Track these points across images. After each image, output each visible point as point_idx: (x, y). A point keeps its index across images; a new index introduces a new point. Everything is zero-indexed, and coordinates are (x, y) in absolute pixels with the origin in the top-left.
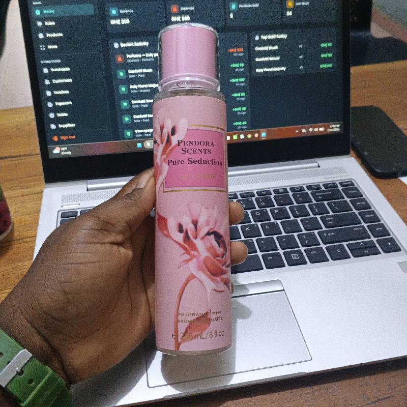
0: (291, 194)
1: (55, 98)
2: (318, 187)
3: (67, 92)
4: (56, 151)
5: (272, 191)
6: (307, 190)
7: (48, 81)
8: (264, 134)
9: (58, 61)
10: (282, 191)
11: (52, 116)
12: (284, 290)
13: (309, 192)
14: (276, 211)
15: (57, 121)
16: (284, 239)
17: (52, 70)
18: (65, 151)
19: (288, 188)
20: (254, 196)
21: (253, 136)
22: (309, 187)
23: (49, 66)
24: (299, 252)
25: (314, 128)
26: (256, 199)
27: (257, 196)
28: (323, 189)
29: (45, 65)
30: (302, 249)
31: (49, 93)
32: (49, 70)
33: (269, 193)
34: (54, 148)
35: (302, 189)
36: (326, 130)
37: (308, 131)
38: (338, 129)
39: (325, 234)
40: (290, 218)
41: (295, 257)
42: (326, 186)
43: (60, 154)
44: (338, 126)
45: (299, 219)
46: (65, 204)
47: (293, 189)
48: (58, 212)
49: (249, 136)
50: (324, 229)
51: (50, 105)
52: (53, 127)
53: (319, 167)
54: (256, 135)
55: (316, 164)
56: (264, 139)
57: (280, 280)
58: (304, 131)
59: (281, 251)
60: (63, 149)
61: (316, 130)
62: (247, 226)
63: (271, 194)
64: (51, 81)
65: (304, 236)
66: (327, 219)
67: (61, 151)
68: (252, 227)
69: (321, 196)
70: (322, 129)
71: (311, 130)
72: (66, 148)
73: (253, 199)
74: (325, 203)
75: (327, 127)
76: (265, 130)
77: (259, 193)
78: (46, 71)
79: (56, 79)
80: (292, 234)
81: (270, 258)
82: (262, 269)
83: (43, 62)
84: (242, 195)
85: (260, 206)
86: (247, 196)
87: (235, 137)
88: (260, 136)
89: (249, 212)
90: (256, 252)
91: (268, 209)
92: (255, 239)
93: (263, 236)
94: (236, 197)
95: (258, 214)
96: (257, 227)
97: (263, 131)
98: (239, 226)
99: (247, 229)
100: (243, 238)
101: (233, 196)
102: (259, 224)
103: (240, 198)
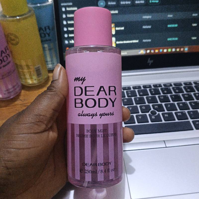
5: (192, 82)
8: (186, 49)
9: (71, 4)
11: (66, 36)
14: (197, 95)
15: (69, 38)
17: (68, 9)
20: (182, 85)
21: (180, 50)
26: (184, 87)
27: (184, 85)
29: (64, 6)
31: (65, 23)
32: (66, 9)
33: (190, 83)
49: (178, 50)
51: (65, 29)
52: (67, 42)
54: (182, 49)
56: (186, 52)
62: (181, 103)
63: (192, 84)
64: (66, 16)
68: (184, 104)
73: (182, 87)
76: (187, 46)
77: (185, 84)
78: (64, 9)
81: (197, 123)
82: (193, 129)
83: (62, 4)
84: (175, 84)
85: (187, 92)
86: (178, 85)
87: (169, 50)
88: (184, 50)
89: (181, 94)
90: (188, 119)
91: (192, 93)
92: (186, 111)
93: (191, 110)
94: (171, 85)
95: (186, 96)
96: (187, 104)
97: (186, 47)
98: (176, 103)
99: (181, 105)
100: (179, 110)
101: (169, 85)
102: (188, 102)
103: (173, 86)
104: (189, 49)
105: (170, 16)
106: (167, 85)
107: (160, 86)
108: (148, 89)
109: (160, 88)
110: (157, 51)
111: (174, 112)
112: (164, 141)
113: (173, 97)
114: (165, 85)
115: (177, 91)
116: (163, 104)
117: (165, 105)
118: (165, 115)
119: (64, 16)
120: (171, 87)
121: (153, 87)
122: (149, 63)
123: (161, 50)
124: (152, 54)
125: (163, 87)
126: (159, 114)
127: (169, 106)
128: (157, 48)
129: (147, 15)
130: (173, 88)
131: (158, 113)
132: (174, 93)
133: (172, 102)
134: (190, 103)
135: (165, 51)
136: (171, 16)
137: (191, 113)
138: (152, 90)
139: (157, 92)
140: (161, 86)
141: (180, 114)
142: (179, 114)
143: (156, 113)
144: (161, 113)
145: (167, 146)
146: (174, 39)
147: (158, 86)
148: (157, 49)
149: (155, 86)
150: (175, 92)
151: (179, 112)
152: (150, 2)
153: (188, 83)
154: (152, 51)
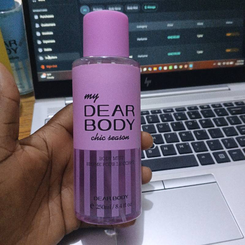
0: (212, 109)
1: (42, 38)
2: (231, 104)
3: (51, 33)
4: (43, 76)
5: (198, 107)
6: (223, 107)
7: (38, 25)
8: (191, 66)
9: (46, 10)
10: (206, 107)
11: (40, 50)
12: (216, 182)
13: (226, 108)
14: (204, 122)
15: (44, 54)
16: (212, 143)
17: (41, 17)
18: (50, 76)
19: (210, 105)
20: (185, 110)
21: (183, 67)
22: (225, 105)
23: (39, 14)
24: (224, 153)
25: (226, 61)
26: (188, 113)
27: (188, 110)
28: (235, 106)
29: (36, 13)
30: (226, 150)
31: (38, 34)
32: (39, 17)
33: (196, 108)
34: (41, 74)
35: (220, 106)
36: (234, 63)
37: (222, 64)
38: (243, 64)
39: (241, 139)
40: (214, 126)
41: (222, 156)
42: (237, 103)
43: (46, 78)
44: (243, 61)
45: (221, 128)
46: (50, 114)
47: (214, 106)
48: (46, 120)
49: (181, 67)
50: (240, 135)
51: (39, 42)
52: (41, 58)
53: (229, 89)
54: (186, 66)
55: (227, 88)
56: (191, 69)
57: (213, 174)
58: (219, 64)
59: (211, 152)
60: (49, 75)
61: (228, 63)
62: (183, 133)
63: (198, 109)
64: (40, 25)
65: (226, 141)
66: (241, 128)
67: (47, 76)
68: (187, 133)
69: (234, 111)
70: (231, 63)
71: (224, 63)
72: (50, 74)
73: (186, 112)
74: (238, 116)
75: (235, 62)
77: (190, 108)
78: (36, 17)
79: (44, 23)
80: (217, 139)
81: (203, 157)
82: (198, 165)
83: (34, 11)
84: (177, 110)
85: (191, 118)
86: (180, 110)
87: (171, 68)
88: (188, 67)
89: (183, 122)
90: (192, 152)
91: (198, 120)
92: (190, 143)
93: (196, 140)
94: (172, 111)
95: (190, 124)
96: (191, 133)
97: (190, 64)
98: (177, 133)
99: (184, 135)
100: (181, 142)
101: (170, 110)
102: (192, 131)
103: (175, 112)
104: (194, 66)
105: (170, 25)
106: (168, 110)
107: (159, 111)
108: (145, 116)
109: (158, 115)
110: (155, 69)
111: (174, 144)
112: (162, 181)
113: (175, 125)
114: (165, 111)
115: (180, 118)
116: (162, 134)
117: (165, 135)
118: (165, 148)
119: (37, 26)
120: (172, 114)
121: (151, 114)
122: (146, 84)
123: (160, 68)
124: (149, 73)
125: (163, 113)
126: (157, 147)
127: (169, 136)
128: (155, 65)
129: (142, 25)
130: (175, 114)
131: (155, 145)
132: (175, 121)
133: (172, 131)
134: (195, 132)
135: (165, 68)
136: (172, 25)
137: (196, 145)
138: (150, 117)
139: (156, 120)
140: (161, 112)
141: (182, 146)
142: (180, 146)
143: (153, 146)
144: (159, 146)
145: (166, 188)
146: (175, 54)
147: (157, 111)
148: (155, 67)
149: (154, 112)
150: (177, 119)
151: (181, 144)
152: (146, 7)
153: (193, 108)
154: (150, 69)
